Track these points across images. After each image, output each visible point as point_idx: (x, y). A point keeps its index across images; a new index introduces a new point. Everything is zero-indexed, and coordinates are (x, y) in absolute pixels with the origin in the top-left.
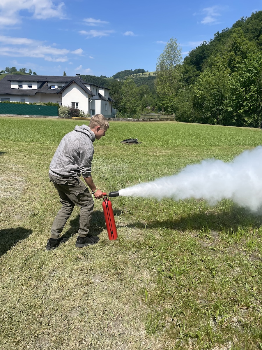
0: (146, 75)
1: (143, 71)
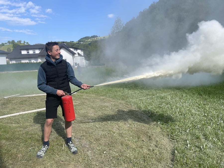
0: (99, 38)
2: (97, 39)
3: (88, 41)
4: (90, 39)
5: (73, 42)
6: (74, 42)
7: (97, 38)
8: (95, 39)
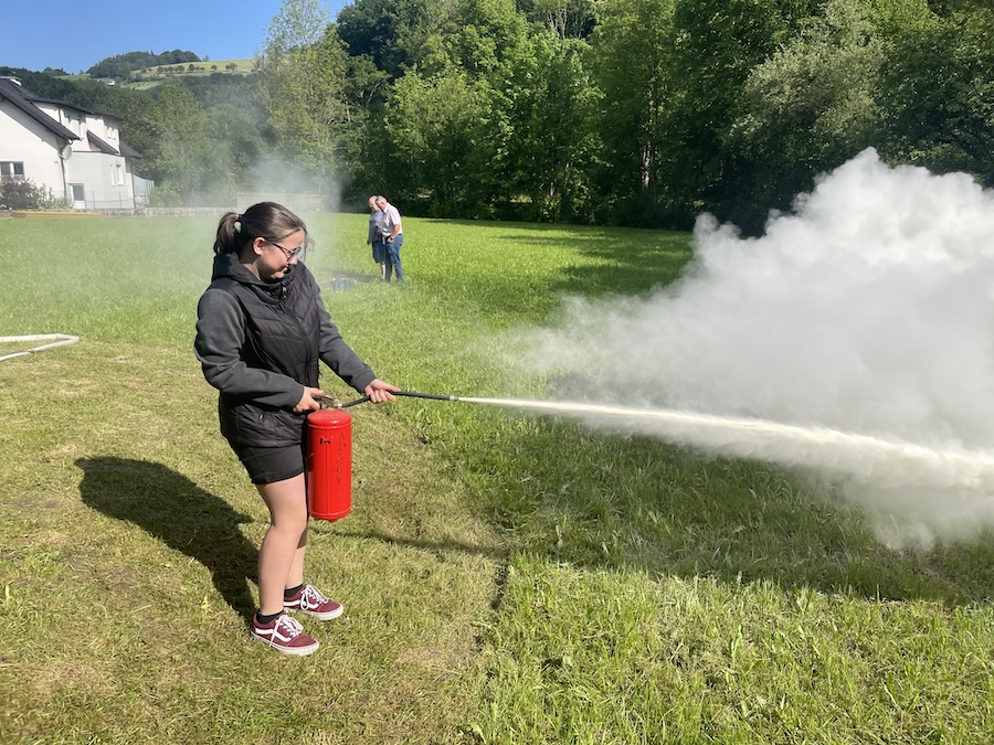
0: (203, 69)
1: (192, 58)
2: (191, 68)
3: (144, 76)
4: (155, 69)
5: (60, 72)
6: (65, 74)
7: (195, 64)
8: (181, 69)
